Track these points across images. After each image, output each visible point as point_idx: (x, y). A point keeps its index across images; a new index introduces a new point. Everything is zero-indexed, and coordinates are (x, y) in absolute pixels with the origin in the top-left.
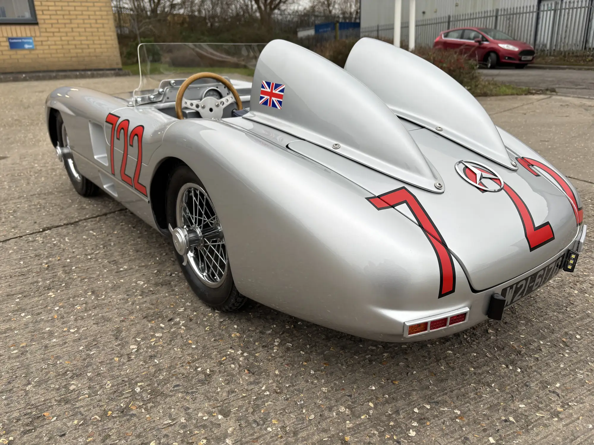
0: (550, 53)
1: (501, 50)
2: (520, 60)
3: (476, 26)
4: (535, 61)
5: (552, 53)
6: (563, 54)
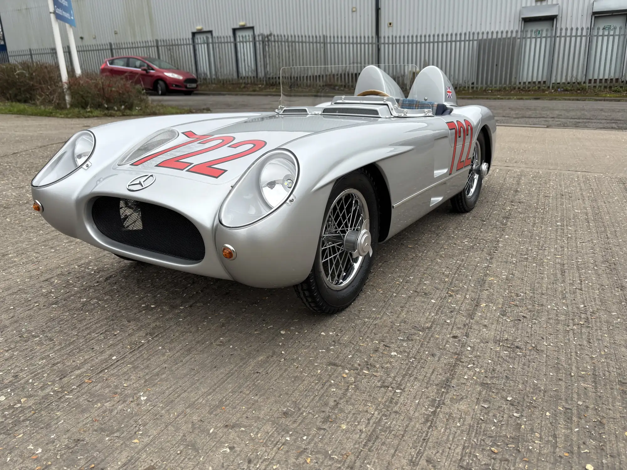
0: (212, 81)
1: (168, 78)
2: (186, 87)
3: (140, 55)
4: (199, 88)
5: (213, 81)
6: (222, 82)
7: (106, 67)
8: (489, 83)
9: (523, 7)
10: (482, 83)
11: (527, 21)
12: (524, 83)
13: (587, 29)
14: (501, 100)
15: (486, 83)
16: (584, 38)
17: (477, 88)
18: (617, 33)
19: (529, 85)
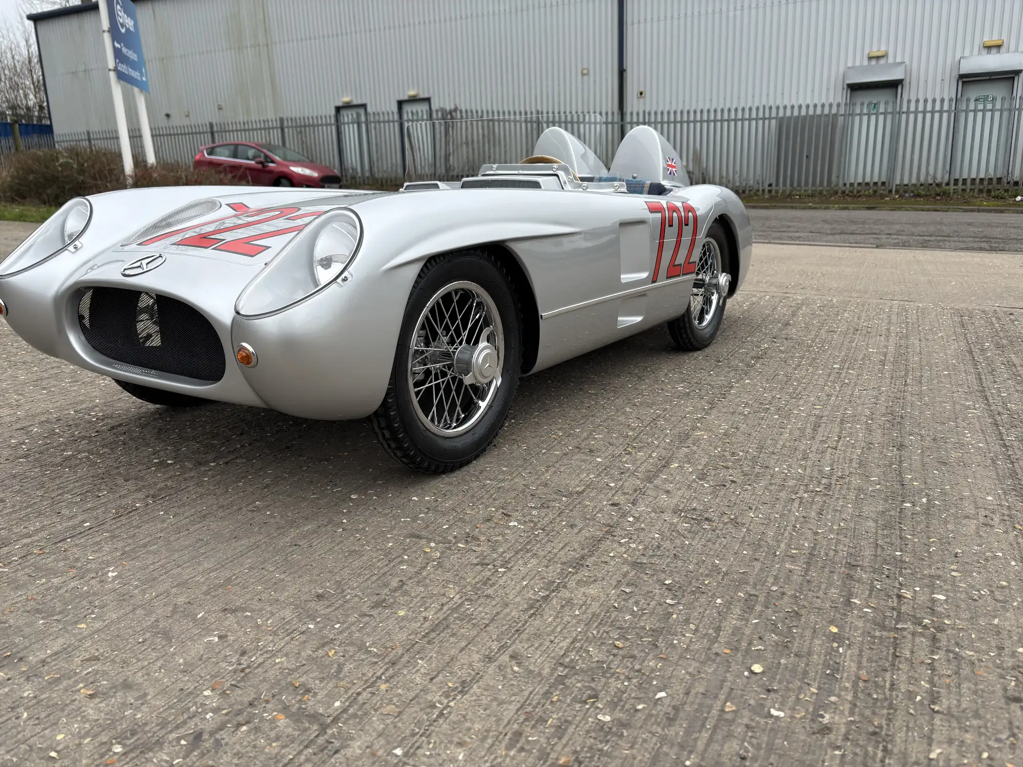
0: (364, 181)
1: (294, 175)
3: (256, 140)
5: (366, 182)
6: (380, 182)
7: (203, 159)
8: (795, 184)
9: (849, 68)
10: (784, 185)
11: (855, 88)
12: (852, 185)
13: (951, 100)
14: (814, 211)
15: (792, 185)
16: (945, 115)
17: (777, 192)
18: (998, 106)
19: (859, 188)
